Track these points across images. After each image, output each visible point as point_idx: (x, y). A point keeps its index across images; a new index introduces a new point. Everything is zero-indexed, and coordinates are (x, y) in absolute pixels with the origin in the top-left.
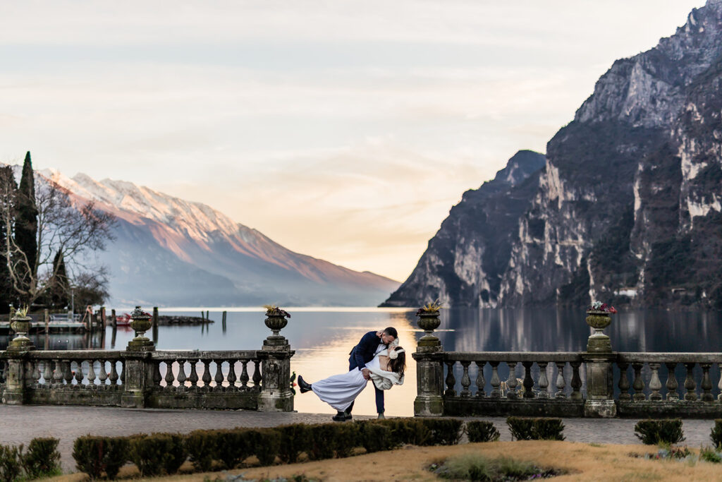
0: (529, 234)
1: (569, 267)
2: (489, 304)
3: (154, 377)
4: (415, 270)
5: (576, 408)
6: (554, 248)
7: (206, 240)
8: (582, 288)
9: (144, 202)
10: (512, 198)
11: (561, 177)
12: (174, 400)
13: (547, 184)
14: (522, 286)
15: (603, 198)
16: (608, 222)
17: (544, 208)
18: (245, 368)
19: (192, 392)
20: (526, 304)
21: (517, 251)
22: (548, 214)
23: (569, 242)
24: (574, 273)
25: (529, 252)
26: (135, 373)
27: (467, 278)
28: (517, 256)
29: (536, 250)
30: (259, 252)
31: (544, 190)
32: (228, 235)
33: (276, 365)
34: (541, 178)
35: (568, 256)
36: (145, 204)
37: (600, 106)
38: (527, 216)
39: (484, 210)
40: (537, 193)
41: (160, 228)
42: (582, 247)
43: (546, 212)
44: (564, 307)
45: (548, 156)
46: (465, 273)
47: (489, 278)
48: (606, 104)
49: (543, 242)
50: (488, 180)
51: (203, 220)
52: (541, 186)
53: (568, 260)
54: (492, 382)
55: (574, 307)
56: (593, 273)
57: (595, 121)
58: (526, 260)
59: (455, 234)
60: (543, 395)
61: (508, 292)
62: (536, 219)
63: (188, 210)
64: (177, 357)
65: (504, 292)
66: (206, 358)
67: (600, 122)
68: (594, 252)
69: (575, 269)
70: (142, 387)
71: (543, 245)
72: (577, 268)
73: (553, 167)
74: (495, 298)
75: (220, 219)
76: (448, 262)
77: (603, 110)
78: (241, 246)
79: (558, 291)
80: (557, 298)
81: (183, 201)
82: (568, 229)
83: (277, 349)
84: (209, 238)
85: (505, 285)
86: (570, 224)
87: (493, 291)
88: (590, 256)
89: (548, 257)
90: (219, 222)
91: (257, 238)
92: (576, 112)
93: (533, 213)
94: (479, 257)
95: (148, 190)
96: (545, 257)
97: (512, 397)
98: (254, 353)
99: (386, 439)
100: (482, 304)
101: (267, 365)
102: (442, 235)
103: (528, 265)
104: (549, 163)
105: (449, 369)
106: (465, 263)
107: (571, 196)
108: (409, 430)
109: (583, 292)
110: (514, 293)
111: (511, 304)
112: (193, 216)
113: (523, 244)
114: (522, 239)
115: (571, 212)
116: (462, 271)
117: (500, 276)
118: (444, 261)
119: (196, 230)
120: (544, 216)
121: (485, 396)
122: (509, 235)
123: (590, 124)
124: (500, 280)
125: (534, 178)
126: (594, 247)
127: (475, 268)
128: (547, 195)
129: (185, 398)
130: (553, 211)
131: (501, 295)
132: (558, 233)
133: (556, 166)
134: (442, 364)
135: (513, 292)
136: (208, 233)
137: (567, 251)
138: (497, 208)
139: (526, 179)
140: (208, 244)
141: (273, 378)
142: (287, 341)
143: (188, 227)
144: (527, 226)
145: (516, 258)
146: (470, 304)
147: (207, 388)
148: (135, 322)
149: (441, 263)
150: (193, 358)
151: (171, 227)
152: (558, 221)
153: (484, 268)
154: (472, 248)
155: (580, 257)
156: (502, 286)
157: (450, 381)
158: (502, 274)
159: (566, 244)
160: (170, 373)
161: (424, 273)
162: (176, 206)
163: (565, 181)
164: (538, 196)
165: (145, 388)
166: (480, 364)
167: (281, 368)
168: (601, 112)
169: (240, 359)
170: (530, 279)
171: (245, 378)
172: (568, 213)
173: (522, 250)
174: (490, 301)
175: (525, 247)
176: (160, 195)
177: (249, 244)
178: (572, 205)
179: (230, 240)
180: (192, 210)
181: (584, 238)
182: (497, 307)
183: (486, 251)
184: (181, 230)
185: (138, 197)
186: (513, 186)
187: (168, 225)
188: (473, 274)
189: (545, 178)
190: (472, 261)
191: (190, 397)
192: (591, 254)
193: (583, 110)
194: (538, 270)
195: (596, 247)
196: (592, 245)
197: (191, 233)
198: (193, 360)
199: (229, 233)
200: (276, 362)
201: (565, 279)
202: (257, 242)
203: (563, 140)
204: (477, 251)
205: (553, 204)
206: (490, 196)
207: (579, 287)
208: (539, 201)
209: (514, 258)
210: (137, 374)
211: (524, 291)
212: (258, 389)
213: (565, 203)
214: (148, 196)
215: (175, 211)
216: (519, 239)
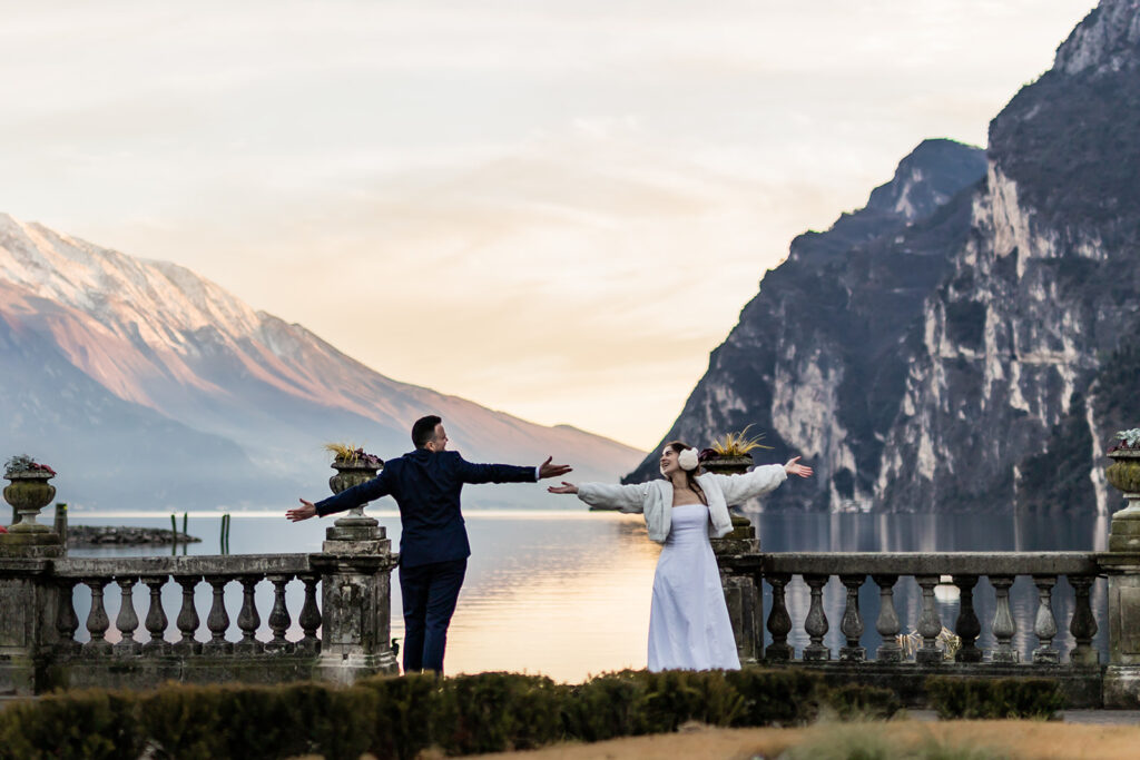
0: (949, 337)
1: (1042, 416)
2: (855, 504)
3: (59, 621)
4: (679, 421)
5: (1084, 686)
6: (1006, 369)
7: (182, 350)
8: (1074, 465)
9: (35, 259)
10: (908, 251)
11: (1023, 201)
12: (108, 675)
13: (990, 218)
14: (933, 459)
15: (1122, 253)
16: (1134, 308)
17: (984, 276)
18: (281, 595)
19: (153, 656)
20: (942, 504)
21: (919, 376)
22: (993, 289)
23: (1041, 356)
24: (1055, 430)
25: (947, 380)
26: (13, 610)
27: (803, 442)
28: (921, 390)
29: (966, 375)
30: (306, 378)
31: (983, 234)
32: (233, 338)
33: (356, 589)
34: (976, 206)
35: (1040, 390)
36: (37, 265)
37: (1113, 36)
38: (944, 294)
39: (842, 280)
40: (966, 242)
41: (70, 320)
42: (1072, 366)
43: (988, 284)
44: (1033, 509)
45: (992, 154)
46: (798, 429)
47: (855, 442)
48: (1127, 32)
49: (981, 356)
50: (850, 210)
51: (178, 305)
52: (976, 224)
53: (1039, 400)
54: (881, 624)
55: (1056, 508)
56: (1100, 428)
57: (1102, 70)
58: (942, 399)
59: (774, 338)
60: (1004, 656)
61: (898, 475)
62: (964, 300)
63: (139, 279)
64: (117, 572)
65: (891, 474)
66: (186, 572)
67: (1114, 73)
68: (1101, 381)
69: (1057, 421)
70: (31, 644)
71: (981, 363)
72: (1063, 416)
73: (1004, 179)
74: (867, 489)
75: (215, 301)
76: (756, 403)
77: (1121, 45)
78: (265, 364)
79: (1017, 473)
80: (1015, 487)
81: (129, 258)
82: (1041, 325)
83: (358, 549)
84: (190, 345)
85: (891, 457)
86: (1044, 314)
87: (861, 472)
88: (1091, 388)
89: (993, 392)
90: (213, 309)
91: (305, 346)
92: (1058, 50)
93: (957, 288)
94: (830, 390)
95: (45, 232)
96: (987, 390)
97: (930, 659)
98: (303, 559)
99: (635, 713)
100: (836, 502)
101: (334, 587)
102: (742, 338)
103: (947, 409)
104: (995, 169)
105: (775, 593)
106: (797, 405)
107: (1046, 247)
108: (691, 695)
109: (1075, 474)
110: (914, 478)
111: (906, 502)
112: (152, 294)
113: (933, 360)
114: (932, 349)
115: (1046, 285)
116: (791, 424)
117: (879, 437)
118: (748, 403)
119: (158, 327)
120: (983, 295)
121: (862, 659)
122: (902, 340)
123: (1090, 79)
124: (880, 445)
125: (960, 206)
126: (1102, 368)
127: (820, 417)
128: (990, 246)
129: (134, 670)
130: (1004, 282)
131: (883, 482)
132: (1016, 336)
133: (1010, 176)
134: (758, 583)
135: (910, 475)
136: (188, 334)
137: (1037, 378)
138: (871, 275)
139: (941, 208)
140: (187, 360)
141: (348, 618)
142: (383, 529)
143: (140, 320)
144: (944, 319)
145: (917, 393)
146: (808, 504)
147: (189, 646)
148: (15, 486)
149: (740, 405)
150: (155, 572)
151: (101, 321)
152: (1016, 307)
153: (843, 418)
154: (813, 370)
155: (1069, 391)
156: (884, 459)
157: (778, 624)
158: (885, 432)
159: (1035, 360)
160: (99, 610)
161: (700, 430)
162: (110, 270)
163: (1033, 211)
164: (970, 247)
165: (37, 647)
166: (852, 580)
167: (368, 596)
168: (1117, 51)
169: (269, 574)
170: (949, 443)
171: (280, 621)
172: (1040, 286)
173: (931, 374)
174: (857, 496)
175: (938, 366)
176: (74, 242)
177: (285, 360)
178: (1048, 268)
179: (240, 352)
180: (150, 279)
181: (1078, 346)
182: (874, 511)
183: (847, 376)
184: (122, 327)
185: (21, 249)
186: (909, 224)
187: (92, 314)
188: (816, 432)
189: (984, 205)
190: (814, 400)
191: (145, 667)
192: (1096, 383)
193: (1074, 44)
194: (970, 422)
195: (1107, 367)
196: (1097, 363)
197: (146, 333)
198: (155, 577)
199: (236, 334)
200: (356, 580)
201: (1034, 444)
202: (305, 356)
203: (1029, 116)
204: (825, 376)
205: (1005, 265)
206: (856, 248)
207: (1066, 462)
208: (971, 260)
209: (912, 394)
210: (18, 612)
211: (937, 471)
212: (312, 647)
213: (1032, 263)
214: (45, 246)
215: (108, 281)
216: (925, 348)
